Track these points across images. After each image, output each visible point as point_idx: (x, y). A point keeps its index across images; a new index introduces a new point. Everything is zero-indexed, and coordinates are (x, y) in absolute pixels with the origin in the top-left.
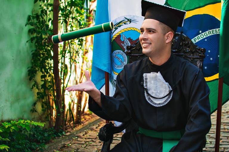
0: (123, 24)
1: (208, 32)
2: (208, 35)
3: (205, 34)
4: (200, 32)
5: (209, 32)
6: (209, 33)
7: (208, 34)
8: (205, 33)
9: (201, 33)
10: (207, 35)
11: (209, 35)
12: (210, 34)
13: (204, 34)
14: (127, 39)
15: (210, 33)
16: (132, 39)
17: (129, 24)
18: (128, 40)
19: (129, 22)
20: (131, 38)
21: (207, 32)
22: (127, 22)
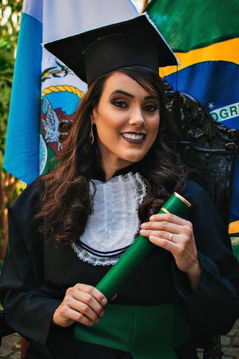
0: (51, 76)
1: (231, 108)
2: (230, 117)
3: (224, 112)
4: (211, 106)
5: (233, 109)
6: (232, 112)
7: (229, 114)
8: (222, 109)
9: (214, 109)
10: (227, 116)
11: (232, 115)
12: (234, 113)
13: (221, 112)
14: (54, 110)
15: (235, 111)
16: (65, 112)
17: (62, 78)
18: (54, 113)
19: (62, 74)
20: (63, 110)
21: (227, 108)
22: (60, 72)
